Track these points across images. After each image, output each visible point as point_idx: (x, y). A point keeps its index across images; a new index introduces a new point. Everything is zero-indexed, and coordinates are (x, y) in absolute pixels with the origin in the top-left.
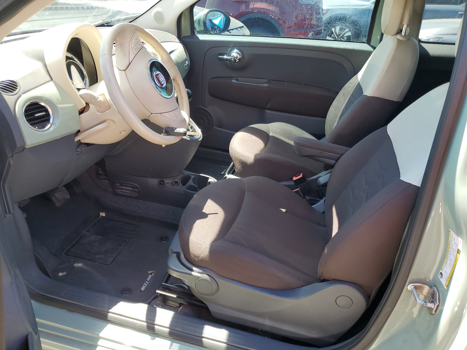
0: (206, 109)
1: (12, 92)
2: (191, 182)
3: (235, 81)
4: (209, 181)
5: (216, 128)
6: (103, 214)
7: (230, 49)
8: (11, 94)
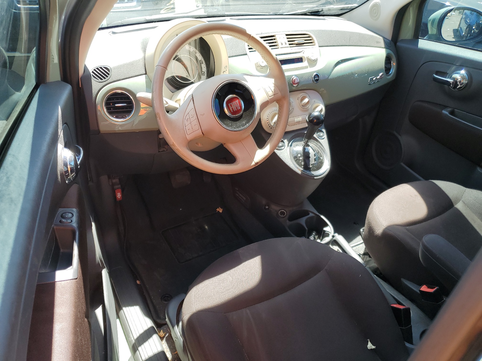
0: (399, 137)
1: (102, 79)
2: (303, 221)
3: (447, 113)
4: (325, 229)
5: (402, 164)
6: (220, 210)
7: (454, 68)
8: (100, 80)
